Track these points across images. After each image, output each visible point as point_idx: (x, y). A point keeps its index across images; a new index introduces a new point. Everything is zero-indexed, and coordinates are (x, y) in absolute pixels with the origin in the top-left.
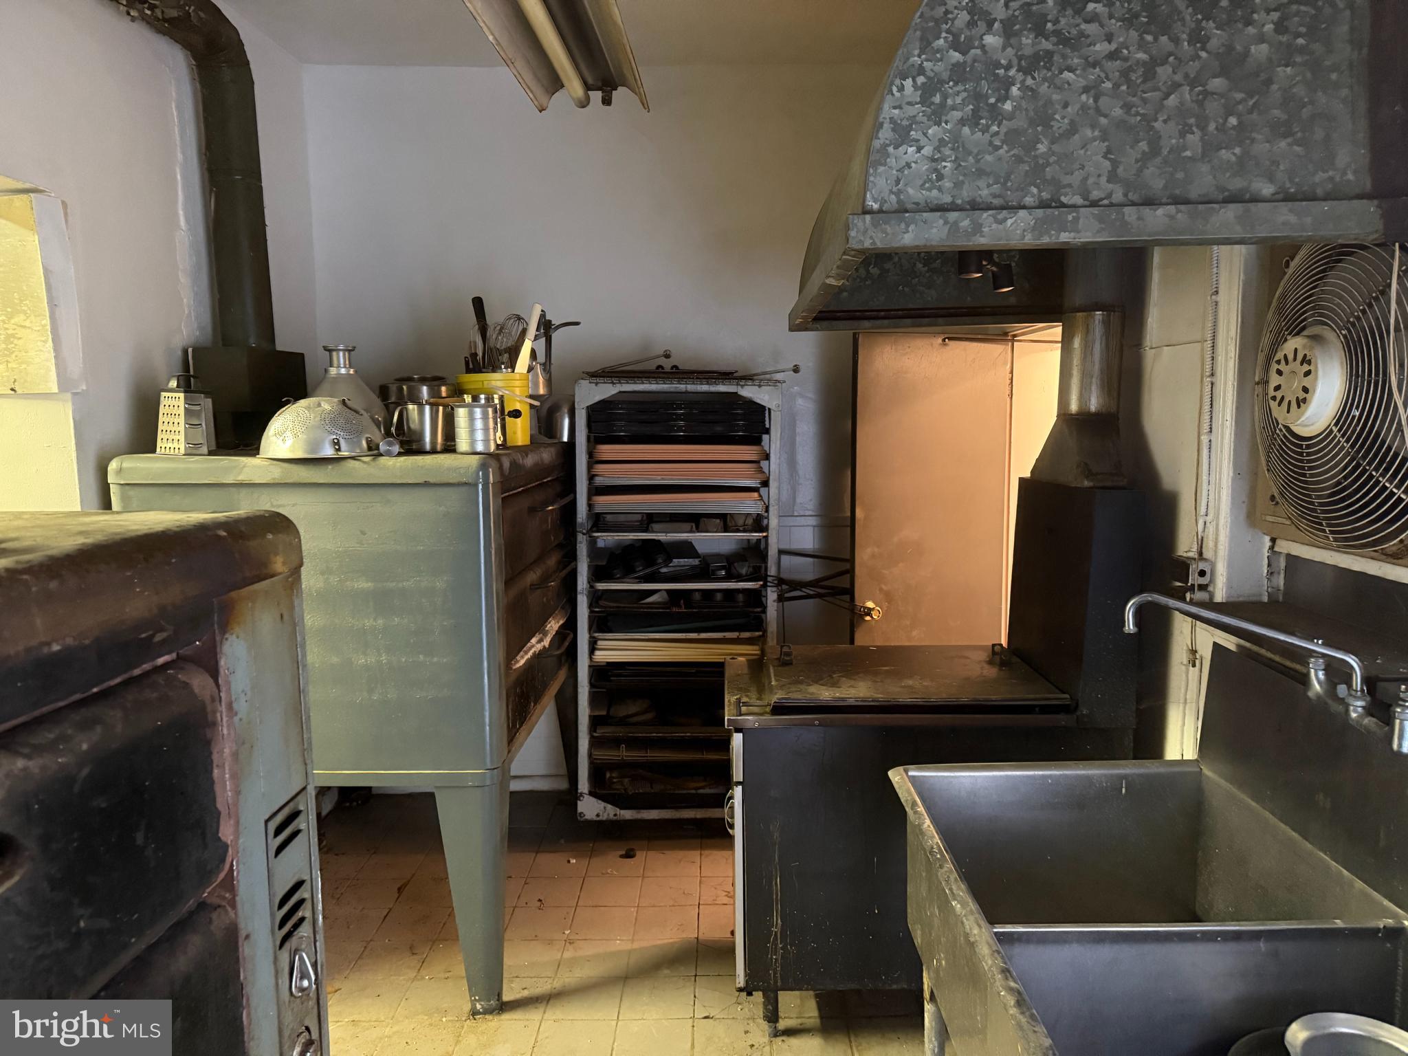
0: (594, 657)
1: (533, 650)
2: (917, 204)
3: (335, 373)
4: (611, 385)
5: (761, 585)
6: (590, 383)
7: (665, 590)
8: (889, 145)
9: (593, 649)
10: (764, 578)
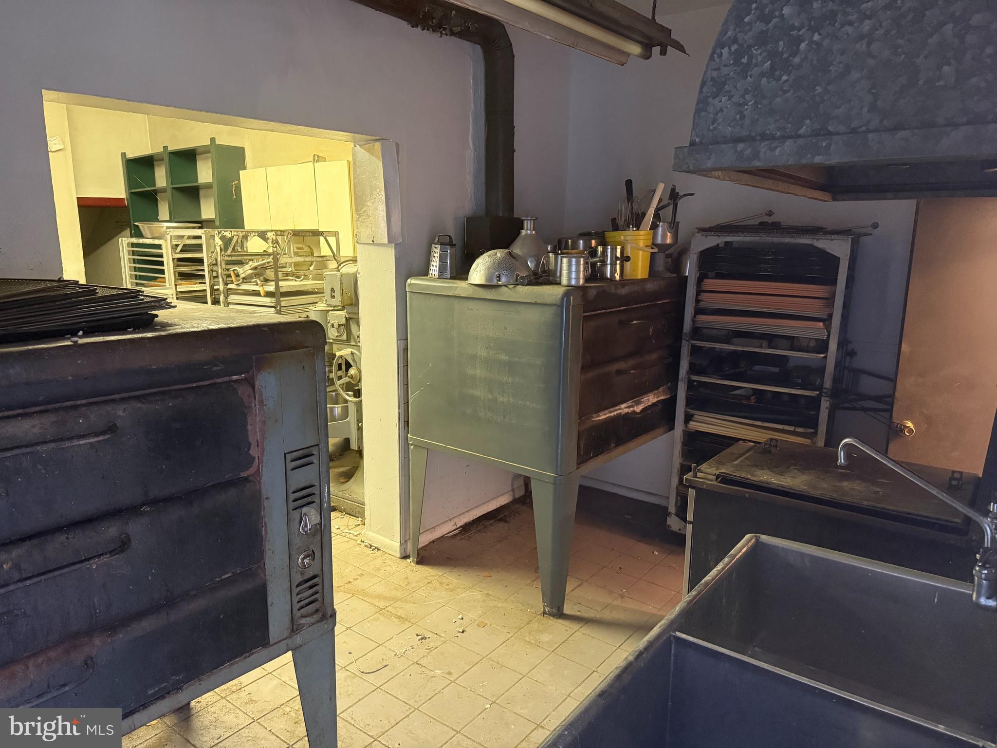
0: (688, 425)
1: (619, 411)
2: (725, 137)
3: (525, 233)
4: (717, 237)
5: (817, 394)
6: (702, 235)
7: (751, 388)
8: (709, 97)
9: (688, 418)
10: (820, 388)
